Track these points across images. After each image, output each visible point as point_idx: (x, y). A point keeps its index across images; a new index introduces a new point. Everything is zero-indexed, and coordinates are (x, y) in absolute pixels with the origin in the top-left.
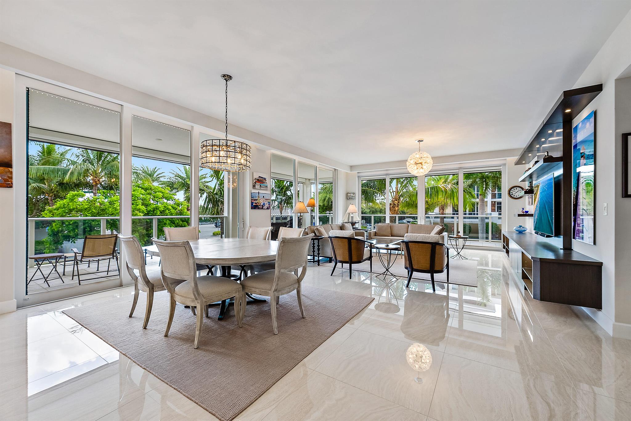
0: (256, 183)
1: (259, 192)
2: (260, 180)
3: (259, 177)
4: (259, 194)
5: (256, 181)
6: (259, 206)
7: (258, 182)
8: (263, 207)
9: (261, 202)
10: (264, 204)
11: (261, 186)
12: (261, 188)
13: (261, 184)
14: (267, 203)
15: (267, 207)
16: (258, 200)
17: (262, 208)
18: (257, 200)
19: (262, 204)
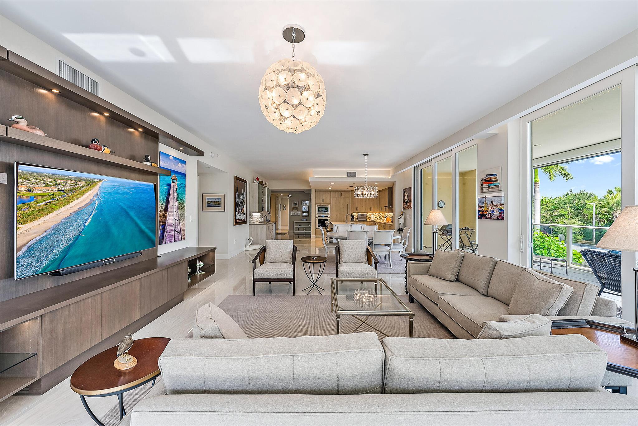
0: (483, 186)
1: (485, 196)
2: (488, 179)
3: (487, 176)
4: (485, 199)
5: (483, 183)
6: (487, 215)
7: (486, 183)
8: (491, 216)
9: (489, 209)
10: (493, 211)
11: (490, 187)
12: (490, 190)
13: (489, 185)
14: (497, 210)
15: (498, 217)
16: (485, 207)
17: (490, 218)
18: (483, 207)
19: (490, 212)
